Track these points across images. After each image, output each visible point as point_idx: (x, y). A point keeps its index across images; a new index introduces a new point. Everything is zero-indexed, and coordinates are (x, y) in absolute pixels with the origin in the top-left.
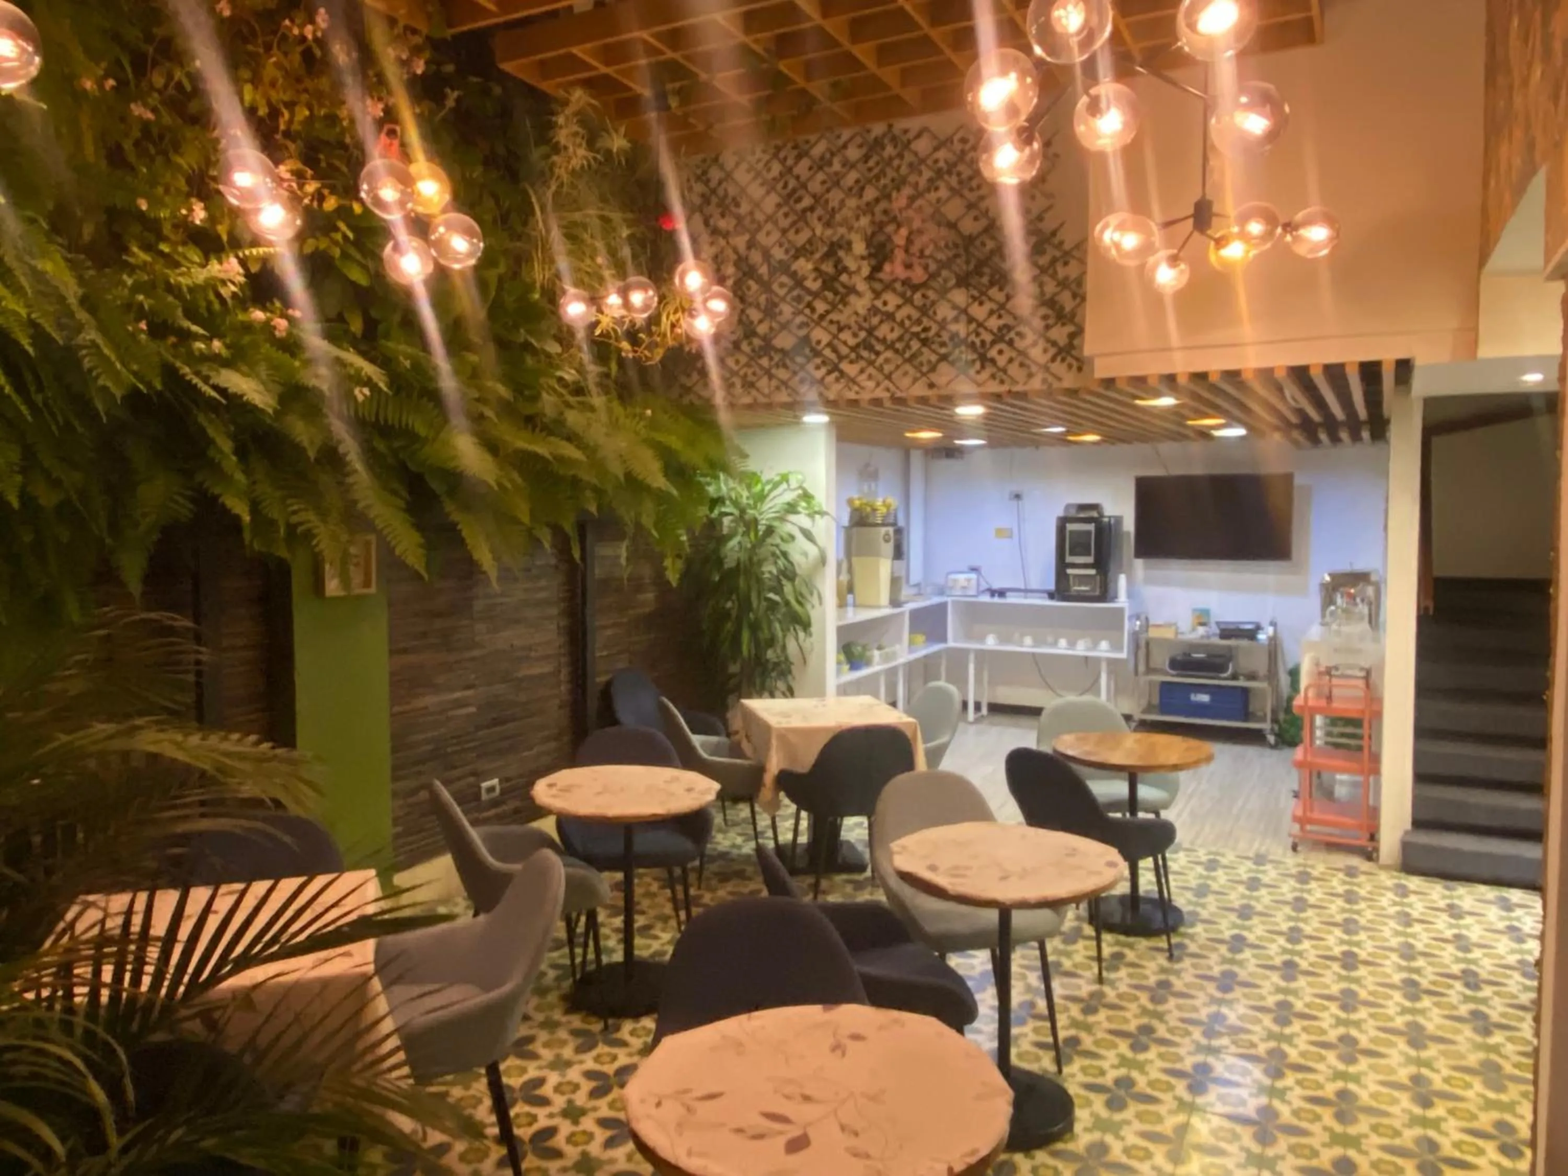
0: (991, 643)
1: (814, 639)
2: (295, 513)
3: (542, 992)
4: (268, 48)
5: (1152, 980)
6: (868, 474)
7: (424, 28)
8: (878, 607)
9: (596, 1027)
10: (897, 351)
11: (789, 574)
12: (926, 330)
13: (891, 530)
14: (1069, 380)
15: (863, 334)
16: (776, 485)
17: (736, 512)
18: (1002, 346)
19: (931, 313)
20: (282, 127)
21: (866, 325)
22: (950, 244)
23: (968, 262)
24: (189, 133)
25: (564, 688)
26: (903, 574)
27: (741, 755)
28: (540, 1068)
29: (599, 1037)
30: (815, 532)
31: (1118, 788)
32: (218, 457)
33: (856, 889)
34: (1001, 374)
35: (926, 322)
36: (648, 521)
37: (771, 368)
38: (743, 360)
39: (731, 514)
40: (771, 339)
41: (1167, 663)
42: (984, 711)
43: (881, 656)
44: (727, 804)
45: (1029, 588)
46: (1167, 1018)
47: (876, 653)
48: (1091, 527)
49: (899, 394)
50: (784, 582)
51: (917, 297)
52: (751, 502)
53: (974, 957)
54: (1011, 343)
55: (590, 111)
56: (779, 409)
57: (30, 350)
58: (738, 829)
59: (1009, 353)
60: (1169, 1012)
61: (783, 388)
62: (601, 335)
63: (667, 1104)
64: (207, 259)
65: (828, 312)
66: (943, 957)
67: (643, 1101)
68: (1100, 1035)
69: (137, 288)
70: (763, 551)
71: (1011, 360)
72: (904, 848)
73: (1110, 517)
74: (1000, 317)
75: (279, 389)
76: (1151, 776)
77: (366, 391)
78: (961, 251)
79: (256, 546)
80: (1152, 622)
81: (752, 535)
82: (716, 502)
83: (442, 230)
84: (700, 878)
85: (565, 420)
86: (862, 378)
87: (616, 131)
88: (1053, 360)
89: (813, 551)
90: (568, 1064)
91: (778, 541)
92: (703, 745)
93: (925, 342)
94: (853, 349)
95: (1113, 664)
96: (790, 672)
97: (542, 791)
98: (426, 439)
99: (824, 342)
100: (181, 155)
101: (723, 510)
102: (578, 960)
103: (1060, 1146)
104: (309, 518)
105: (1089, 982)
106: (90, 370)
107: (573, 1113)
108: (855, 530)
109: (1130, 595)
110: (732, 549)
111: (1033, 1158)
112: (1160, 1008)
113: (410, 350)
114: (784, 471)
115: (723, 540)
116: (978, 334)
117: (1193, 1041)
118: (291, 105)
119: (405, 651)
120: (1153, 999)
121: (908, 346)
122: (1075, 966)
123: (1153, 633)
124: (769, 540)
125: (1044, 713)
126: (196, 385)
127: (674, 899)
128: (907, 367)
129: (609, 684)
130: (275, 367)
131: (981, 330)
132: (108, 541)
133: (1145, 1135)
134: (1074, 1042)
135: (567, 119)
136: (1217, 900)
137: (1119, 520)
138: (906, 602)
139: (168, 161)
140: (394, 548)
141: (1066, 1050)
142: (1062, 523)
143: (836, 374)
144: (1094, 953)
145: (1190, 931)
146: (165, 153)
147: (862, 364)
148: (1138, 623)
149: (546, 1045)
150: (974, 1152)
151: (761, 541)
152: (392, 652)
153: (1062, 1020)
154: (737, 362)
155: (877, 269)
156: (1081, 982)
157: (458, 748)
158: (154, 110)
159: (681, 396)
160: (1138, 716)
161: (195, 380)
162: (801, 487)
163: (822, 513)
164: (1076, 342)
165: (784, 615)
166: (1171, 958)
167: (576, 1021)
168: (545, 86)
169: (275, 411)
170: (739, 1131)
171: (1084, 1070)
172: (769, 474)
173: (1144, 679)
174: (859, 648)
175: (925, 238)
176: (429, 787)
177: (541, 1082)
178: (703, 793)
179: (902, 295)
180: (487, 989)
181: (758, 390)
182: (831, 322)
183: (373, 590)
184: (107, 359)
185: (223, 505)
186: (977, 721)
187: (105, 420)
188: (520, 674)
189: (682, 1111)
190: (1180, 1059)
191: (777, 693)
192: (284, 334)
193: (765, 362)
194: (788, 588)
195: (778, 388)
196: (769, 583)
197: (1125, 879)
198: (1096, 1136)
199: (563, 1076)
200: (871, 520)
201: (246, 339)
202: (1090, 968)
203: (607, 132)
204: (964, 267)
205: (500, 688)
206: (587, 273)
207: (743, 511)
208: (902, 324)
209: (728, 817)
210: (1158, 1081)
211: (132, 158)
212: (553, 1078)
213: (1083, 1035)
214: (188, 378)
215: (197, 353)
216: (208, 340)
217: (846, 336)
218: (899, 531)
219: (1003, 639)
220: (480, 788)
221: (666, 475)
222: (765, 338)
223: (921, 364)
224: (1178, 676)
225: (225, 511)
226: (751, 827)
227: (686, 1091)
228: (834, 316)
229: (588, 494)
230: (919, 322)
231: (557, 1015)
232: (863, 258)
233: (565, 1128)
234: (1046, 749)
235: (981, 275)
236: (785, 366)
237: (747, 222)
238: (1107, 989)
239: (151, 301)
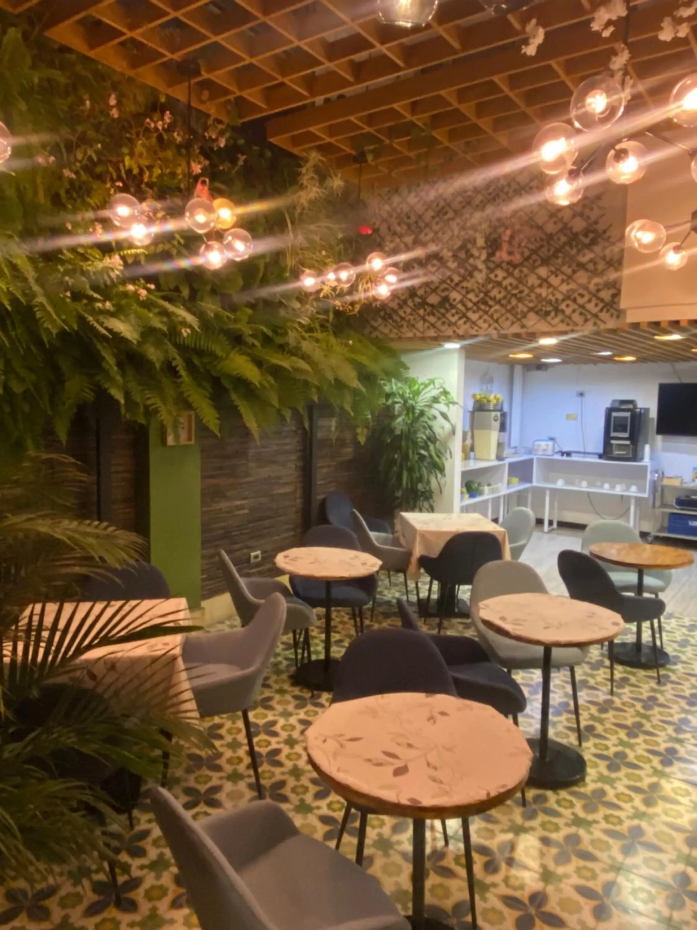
0: (560, 484)
1: (447, 479)
2: (148, 399)
3: (278, 672)
4: (138, 134)
5: (645, 696)
6: (486, 379)
7: (226, 120)
8: (488, 460)
9: (307, 695)
10: (502, 305)
11: (433, 439)
12: (521, 292)
13: (499, 414)
14: (611, 324)
15: (482, 295)
16: (426, 386)
17: (402, 402)
18: (569, 302)
19: (524, 282)
20: (146, 180)
21: (484, 290)
22: (538, 239)
23: (549, 250)
24: (95, 185)
25: (299, 501)
26: (506, 441)
27: (400, 546)
28: (274, 715)
29: (309, 701)
30: (449, 414)
31: (632, 578)
32: (107, 367)
33: (464, 628)
34: (567, 320)
35: (521, 287)
36: (348, 407)
37: (425, 315)
38: (409, 311)
39: (399, 403)
40: (425, 298)
41: (674, 501)
42: (555, 525)
43: (489, 490)
44: (392, 573)
45: (587, 451)
46: (652, 719)
47: (486, 489)
48: (628, 414)
49: (503, 332)
50: (429, 443)
51: (516, 272)
52: (411, 396)
53: (532, 673)
54: (574, 300)
55: (321, 165)
56: (429, 341)
57: (9, 308)
58: (397, 588)
59: (573, 306)
60: (654, 716)
61: (432, 328)
62: (324, 297)
63: (330, 742)
64: (104, 256)
65: (461, 282)
66: (509, 672)
67: (316, 738)
68: (608, 726)
69: (66, 273)
70: (417, 425)
71: (574, 311)
72: (487, 606)
73: (641, 409)
74: (568, 284)
75: (141, 329)
76: (653, 571)
77: (189, 331)
78: (545, 244)
79: (128, 416)
80: (666, 474)
81: (411, 415)
82: (388, 396)
83: (230, 238)
84: (372, 616)
85: (301, 347)
86: (480, 322)
87: (336, 176)
88: (601, 310)
89: (447, 426)
90: (290, 715)
91: (426, 419)
92: (377, 539)
93: (520, 300)
94: (475, 304)
95: (638, 500)
96: (432, 497)
97: (281, 560)
98: (222, 357)
99: (458, 300)
100: (91, 198)
101: (396, 400)
102: (300, 657)
103: (576, 789)
104: (154, 401)
105: (604, 693)
106: (40, 319)
107: (291, 742)
108: (477, 414)
109: (651, 459)
110: (399, 423)
111: (558, 794)
112: (649, 713)
113: (213, 307)
114: (432, 377)
115: (394, 417)
116: (554, 295)
117: (667, 735)
118: (150, 168)
119: (211, 477)
120: (644, 707)
121: (509, 302)
122: (597, 683)
123: (666, 482)
124: (422, 419)
125: (587, 529)
126: (95, 328)
127: (355, 626)
128: (509, 315)
129: (324, 501)
130: (139, 317)
131: (556, 292)
132: (50, 412)
133: (630, 788)
134: (591, 729)
135: (307, 170)
136: (693, 650)
137: (647, 410)
138: (506, 458)
139: (84, 201)
140: (203, 419)
141: (584, 733)
142: (609, 411)
143: (464, 319)
144: (609, 677)
145: (674, 667)
146: (82, 197)
147: (481, 313)
148: (656, 475)
149: (279, 703)
150: (504, 786)
151: (416, 420)
152: (203, 478)
153: (584, 716)
154: (405, 312)
155: (491, 255)
156: (600, 693)
157: (238, 533)
158: (77, 173)
159: (371, 333)
160: (654, 533)
161: (96, 325)
162: (441, 387)
163: (454, 403)
164: (616, 300)
165: (429, 463)
166: (659, 683)
167: (296, 691)
168: (296, 151)
169: (138, 342)
170: (369, 760)
171: (595, 746)
172: (422, 379)
173: (659, 511)
174: (476, 485)
175: (522, 236)
176: (219, 554)
177: (274, 723)
178: (373, 565)
179: (507, 271)
180: (243, 669)
181: (417, 329)
182: (463, 288)
183: (193, 442)
184: (48, 313)
185: (109, 394)
186: (550, 531)
187: (48, 346)
188: (274, 493)
189: (338, 746)
190: (657, 744)
191: (424, 509)
192: (145, 298)
193: (421, 312)
194: (432, 447)
195: (428, 328)
196: (422, 444)
197: (633, 633)
198: (599, 785)
199: (287, 721)
200: (486, 408)
201: (123, 302)
202: (606, 685)
203: (331, 176)
204: (546, 253)
205: (263, 500)
206: (317, 261)
207: (405, 401)
208: (506, 288)
209: (392, 581)
210: (642, 756)
211: (64, 200)
212: (282, 722)
213: (597, 725)
214: (91, 323)
215: (97, 309)
216: (104, 301)
217: (471, 296)
218: (503, 415)
219: (567, 483)
220: (250, 556)
221: (359, 379)
222: (421, 297)
223: (517, 313)
224: (682, 509)
225: (111, 398)
226: (404, 587)
227: (341, 735)
228: (465, 284)
229: (314, 390)
230: (517, 287)
231: (286, 686)
232: (484, 248)
233: (286, 750)
234: (586, 552)
235: (557, 258)
236: (433, 314)
237: (414, 227)
238: (616, 699)
239: (73, 280)
